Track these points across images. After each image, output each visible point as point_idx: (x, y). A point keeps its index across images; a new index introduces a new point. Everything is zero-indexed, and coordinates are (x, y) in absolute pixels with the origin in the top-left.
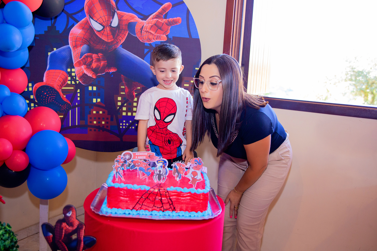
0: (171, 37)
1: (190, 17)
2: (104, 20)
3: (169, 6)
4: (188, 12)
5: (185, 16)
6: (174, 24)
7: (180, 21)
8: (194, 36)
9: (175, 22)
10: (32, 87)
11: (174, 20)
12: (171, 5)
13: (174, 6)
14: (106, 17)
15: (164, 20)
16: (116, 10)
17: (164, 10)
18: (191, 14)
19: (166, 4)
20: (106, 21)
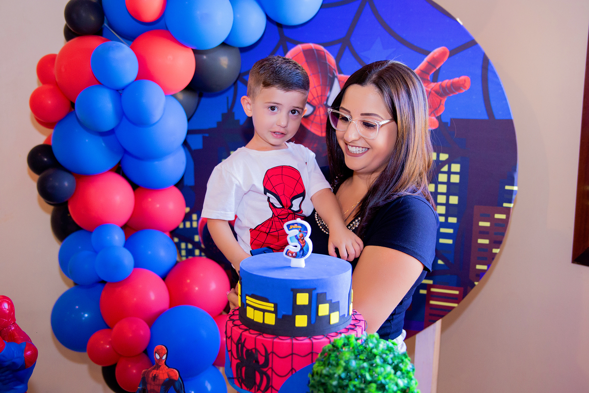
0: (447, 119)
1: (490, 75)
2: (315, 95)
3: (443, 54)
4: (485, 63)
5: (478, 72)
6: (453, 92)
7: (468, 85)
8: (499, 115)
9: (456, 87)
10: (197, 221)
11: (453, 84)
12: (448, 51)
13: (453, 53)
14: (319, 89)
15: (433, 85)
16: (337, 74)
17: (431, 64)
18: (492, 67)
19: (436, 52)
20: (318, 97)
